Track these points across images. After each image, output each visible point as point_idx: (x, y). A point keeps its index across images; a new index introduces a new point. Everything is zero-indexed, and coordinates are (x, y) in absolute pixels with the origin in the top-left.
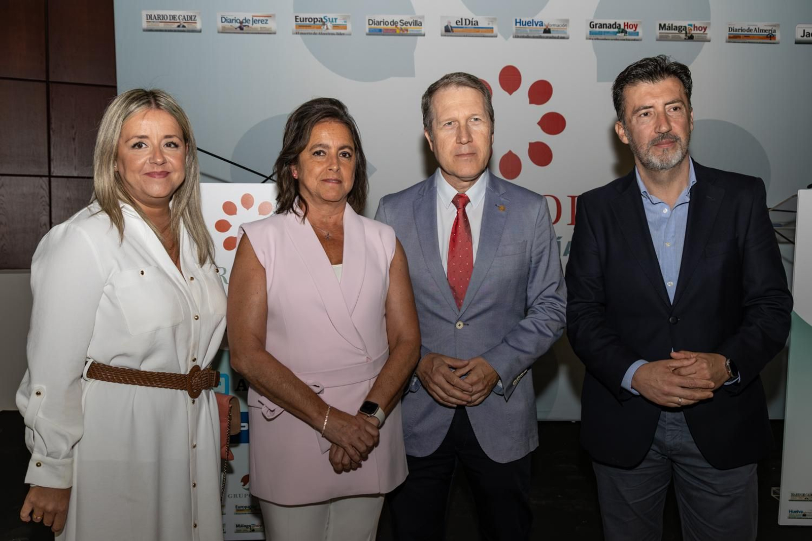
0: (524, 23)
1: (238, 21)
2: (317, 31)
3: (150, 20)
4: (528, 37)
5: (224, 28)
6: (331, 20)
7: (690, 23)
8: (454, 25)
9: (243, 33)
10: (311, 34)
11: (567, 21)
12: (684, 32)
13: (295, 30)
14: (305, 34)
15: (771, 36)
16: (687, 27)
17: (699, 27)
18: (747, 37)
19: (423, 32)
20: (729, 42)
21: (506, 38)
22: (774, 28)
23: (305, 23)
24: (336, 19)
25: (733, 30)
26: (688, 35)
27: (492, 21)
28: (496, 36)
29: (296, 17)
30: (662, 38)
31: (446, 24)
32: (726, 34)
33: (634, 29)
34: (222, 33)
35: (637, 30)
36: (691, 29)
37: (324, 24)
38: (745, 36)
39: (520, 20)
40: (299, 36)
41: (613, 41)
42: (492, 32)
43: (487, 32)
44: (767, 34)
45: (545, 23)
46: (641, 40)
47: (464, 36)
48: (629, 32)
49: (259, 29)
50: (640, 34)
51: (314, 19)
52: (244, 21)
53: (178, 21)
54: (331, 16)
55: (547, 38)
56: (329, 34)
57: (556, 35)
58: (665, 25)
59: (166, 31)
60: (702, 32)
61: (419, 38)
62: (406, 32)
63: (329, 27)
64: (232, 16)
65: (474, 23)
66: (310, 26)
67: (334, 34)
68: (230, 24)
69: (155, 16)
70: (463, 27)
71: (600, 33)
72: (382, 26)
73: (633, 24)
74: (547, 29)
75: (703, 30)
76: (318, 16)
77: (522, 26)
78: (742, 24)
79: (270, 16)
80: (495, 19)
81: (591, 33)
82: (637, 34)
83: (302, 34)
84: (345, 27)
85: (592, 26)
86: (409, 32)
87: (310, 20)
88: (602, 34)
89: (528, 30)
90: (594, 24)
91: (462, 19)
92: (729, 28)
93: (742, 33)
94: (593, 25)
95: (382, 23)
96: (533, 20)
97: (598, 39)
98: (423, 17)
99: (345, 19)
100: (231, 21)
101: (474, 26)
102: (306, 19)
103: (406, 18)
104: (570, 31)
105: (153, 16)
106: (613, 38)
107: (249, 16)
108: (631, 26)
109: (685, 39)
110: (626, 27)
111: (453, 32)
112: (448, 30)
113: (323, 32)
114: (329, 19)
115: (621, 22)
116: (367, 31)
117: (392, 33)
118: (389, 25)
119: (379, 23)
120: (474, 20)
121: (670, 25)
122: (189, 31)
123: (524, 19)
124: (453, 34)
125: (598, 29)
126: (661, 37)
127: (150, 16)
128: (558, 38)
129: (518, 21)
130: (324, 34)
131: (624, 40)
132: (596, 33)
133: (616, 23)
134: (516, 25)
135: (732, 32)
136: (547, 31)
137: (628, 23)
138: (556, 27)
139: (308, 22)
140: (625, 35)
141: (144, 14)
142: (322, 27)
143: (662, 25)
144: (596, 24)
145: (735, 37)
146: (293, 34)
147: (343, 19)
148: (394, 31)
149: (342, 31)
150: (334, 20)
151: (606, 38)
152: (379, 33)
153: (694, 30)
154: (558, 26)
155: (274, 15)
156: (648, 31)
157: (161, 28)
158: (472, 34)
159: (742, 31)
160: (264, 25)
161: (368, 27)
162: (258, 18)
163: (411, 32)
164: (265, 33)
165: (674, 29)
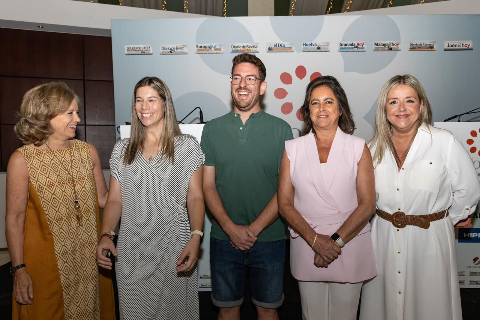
0: (307, 45)
1: (170, 49)
2: (207, 52)
3: (129, 50)
4: (309, 51)
5: (163, 52)
7: (391, 42)
8: (273, 47)
9: (172, 54)
10: (203, 53)
11: (329, 43)
12: (387, 46)
14: (201, 54)
15: (431, 48)
16: (389, 44)
17: (395, 44)
18: (419, 48)
19: (258, 51)
20: (410, 51)
21: (299, 52)
22: (433, 43)
23: (201, 48)
26: (389, 48)
27: (291, 44)
28: (294, 52)
29: (197, 46)
30: (376, 50)
31: (269, 47)
32: (409, 47)
33: (362, 46)
34: (162, 54)
35: (364, 47)
36: (391, 45)
37: (210, 49)
38: (418, 48)
39: (305, 43)
40: (199, 55)
41: (352, 52)
42: (292, 49)
44: (430, 46)
45: (318, 44)
46: (366, 51)
47: (278, 52)
48: (360, 48)
49: (180, 52)
50: (365, 48)
52: (172, 49)
53: (142, 50)
54: (213, 45)
55: (319, 51)
56: (213, 53)
57: (323, 50)
58: (377, 43)
59: (136, 54)
60: (396, 46)
62: (249, 51)
63: (213, 50)
65: (282, 45)
66: (203, 50)
68: (166, 50)
71: (345, 48)
72: (238, 49)
73: (361, 43)
75: (397, 45)
76: (208, 45)
77: (306, 46)
78: (417, 41)
79: (184, 46)
81: (340, 48)
82: (364, 48)
83: (200, 54)
84: (220, 50)
87: (204, 47)
88: (346, 49)
89: (309, 48)
90: (342, 44)
91: (277, 44)
93: (417, 46)
94: (342, 45)
95: (238, 47)
97: (344, 51)
98: (258, 44)
99: (220, 46)
100: (166, 49)
101: (283, 47)
103: (250, 45)
104: (330, 48)
105: (130, 48)
107: (175, 46)
108: (360, 45)
109: (388, 50)
110: (358, 45)
111: (272, 50)
112: (270, 49)
113: (210, 52)
114: (213, 46)
115: (355, 43)
116: (231, 51)
119: (237, 47)
120: (282, 44)
121: (380, 43)
122: (147, 54)
123: (307, 43)
124: (272, 51)
125: (344, 47)
126: (376, 49)
127: (129, 48)
128: (324, 51)
129: (304, 44)
131: (357, 51)
132: (343, 49)
133: (353, 43)
135: (412, 46)
136: (319, 48)
138: (323, 46)
139: (202, 48)
140: (357, 49)
141: (126, 47)
142: (209, 50)
143: (376, 44)
145: (413, 48)
146: (196, 54)
148: (244, 51)
150: (215, 47)
152: (236, 52)
154: (324, 46)
155: (187, 45)
156: (369, 47)
157: (134, 53)
158: (282, 51)
159: (417, 45)
160: (182, 50)
161: (231, 49)
162: (179, 47)
163: (252, 51)
164: (182, 54)
165: (382, 45)
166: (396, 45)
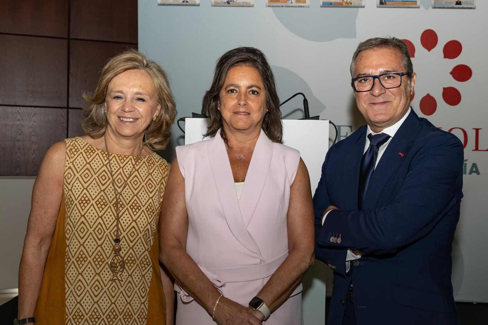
2: (284, 4)
4: (444, 8)
5: (216, 2)
9: (230, 6)
10: (278, 6)
13: (268, 4)
14: (275, 7)
19: (363, 5)
21: (427, 9)
28: (419, 7)
34: (215, 6)
40: (271, 8)
42: (416, 4)
43: (412, 4)
47: (394, 7)
49: (242, 3)
55: (458, 8)
56: (293, 7)
57: (466, 6)
59: (174, 5)
61: (360, 9)
62: (350, 5)
63: (293, 2)
66: (279, 1)
67: (296, 7)
70: (393, 1)
72: (332, 1)
74: (459, 2)
83: (273, 6)
84: (304, 2)
86: (352, 5)
89: (444, 2)
104: (477, 3)
111: (386, 4)
112: (382, 3)
113: (289, 5)
116: (321, 4)
117: (339, 5)
122: (191, 5)
124: (386, 6)
128: (467, 8)
130: (289, 7)
142: (288, 2)
146: (266, 7)
148: (341, 4)
149: (303, 4)
152: (330, 6)
157: (171, 3)
158: (401, 6)
163: (355, 5)
164: (246, 6)
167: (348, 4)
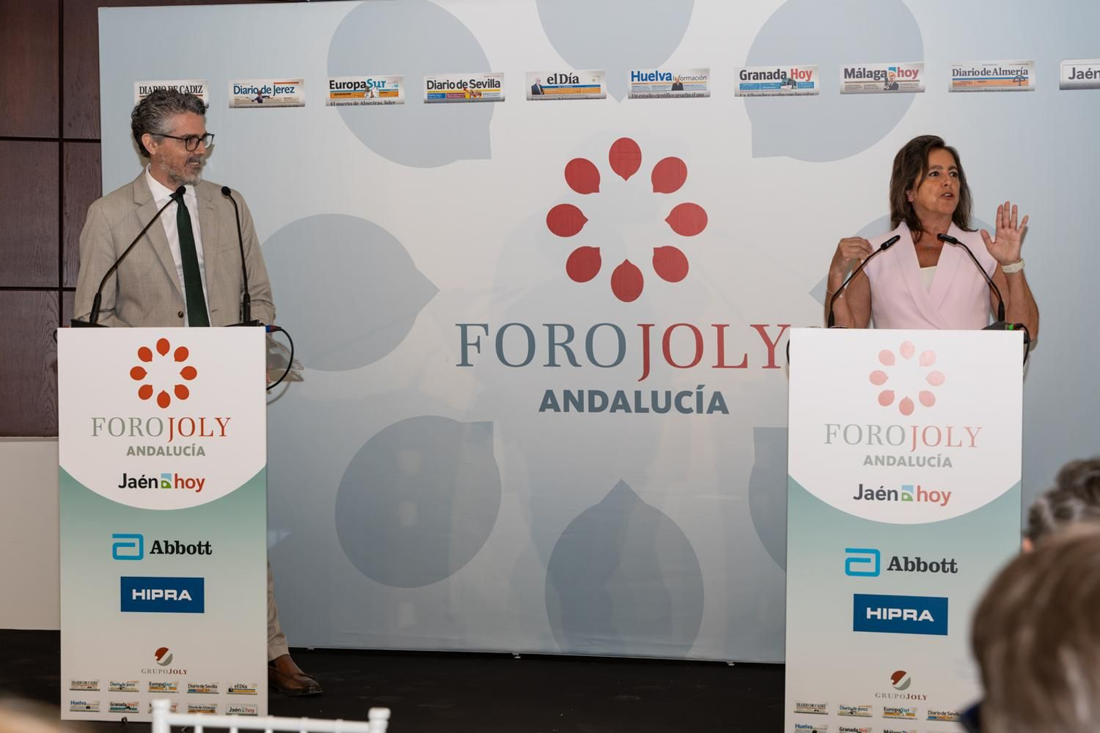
0: (644, 77)
1: (256, 91)
2: (359, 100)
3: (144, 94)
4: (650, 97)
5: (237, 100)
6: (377, 84)
7: (896, 65)
8: (544, 83)
9: (262, 107)
10: (351, 104)
11: (707, 71)
12: (883, 79)
13: (329, 100)
14: (342, 105)
16: (888, 72)
17: (906, 71)
18: (981, 81)
19: (501, 96)
20: (954, 91)
21: (619, 99)
22: (1025, 68)
23: (342, 89)
24: (383, 82)
25: (959, 73)
26: (889, 83)
27: (598, 76)
28: (605, 98)
29: (331, 82)
30: (849, 90)
31: (534, 83)
32: (949, 80)
33: (806, 78)
34: (235, 107)
35: (811, 81)
36: (894, 75)
38: (979, 82)
39: (639, 72)
40: (334, 108)
41: (776, 97)
42: (600, 92)
43: (591, 92)
44: (1015, 76)
45: (675, 75)
46: (817, 94)
47: (559, 99)
48: (799, 83)
49: (283, 101)
50: (816, 86)
51: (355, 83)
52: (263, 91)
54: (377, 78)
55: (677, 96)
56: (375, 103)
57: (691, 92)
58: (853, 70)
60: (910, 78)
61: (496, 103)
62: (478, 97)
63: (374, 94)
64: (248, 84)
65: (572, 80)
66: (350, 94)
67: (381, 104)
68: (246, 95)
69: (150, 88)
70: (557, 87)
71: (757, 86)
72: (446, 90)
73: (805, 70)
74: (678, 84)
75: (913, 76)
76: (360, 79)
77: (641, 81)
78: (974, 63)
79: (297, 83)
80: (603, 73)
81: (742, 87)
82: (812, 86)
83: (339, 104)
84: (396, 94)
85: (743, 77)
86: (482, 97)
87: (350, 85)
88: (758, 88)
89: (650, 86)
90: (747, 73)
91: (556, 75)
92: (954, 70)
93: (974, 76)
94: (745, 75)
95: (446, 85)
96: (657, 72)
97: (752, 95)
98: (501, 75)
99: (396, 82)
100: (247, 91)
101: (573, 84)
102: (344, 84)
103: (479, 77)
104: (711, 85)
105: (148, 89)
106: (774, 93)
107: (270, 84)
108: (802, 75)
109: (885, 89)
110: (794, 76)
111: (544, 93)
112: (536, 91)
113: (367, 101)
114: (375, 82)
115: (787, 69)
116: (426, 97)
117: (459, 98)
118: (456, 89)
119: (442, 86)
120: (572, 76)
123: (643, 72)
124: (543, 96)
125: (752, 81)
126: (847, 88)
127: (145, 89)
128: (694, 96)
129: (636, 74)
130: (368, 104)
131: (792, 95)
132: (749, 87)
133: (779, 70)
134: (633, 80)
135: (958, 77)
136: (678, 87)
137: (797, 70)
138: (690, 81)
139: (346, 89)
140: (793, 88)
141: (137, 85)
142: (365, 95)
143: (850, 71)
144: (750, 74)
145: (963, 83)
146: (327, 105)
147: (394, 82)
148: (463, 95)
149: (392, 99)
150: (381, 84)
151: (765, 93)
152: (442, 99)
153: (899, 76)
154: (694, 79)
155: (302, 81)
156: (828, 80)
158: (571, 96)
159: (974, 73)
160: (289, 95)
161: (426, 91)
162: (281, 86)
163: (486, 97)
164: (290, 106)
165: (868, 77)
166: (911, 74)
167: (475, 96)
